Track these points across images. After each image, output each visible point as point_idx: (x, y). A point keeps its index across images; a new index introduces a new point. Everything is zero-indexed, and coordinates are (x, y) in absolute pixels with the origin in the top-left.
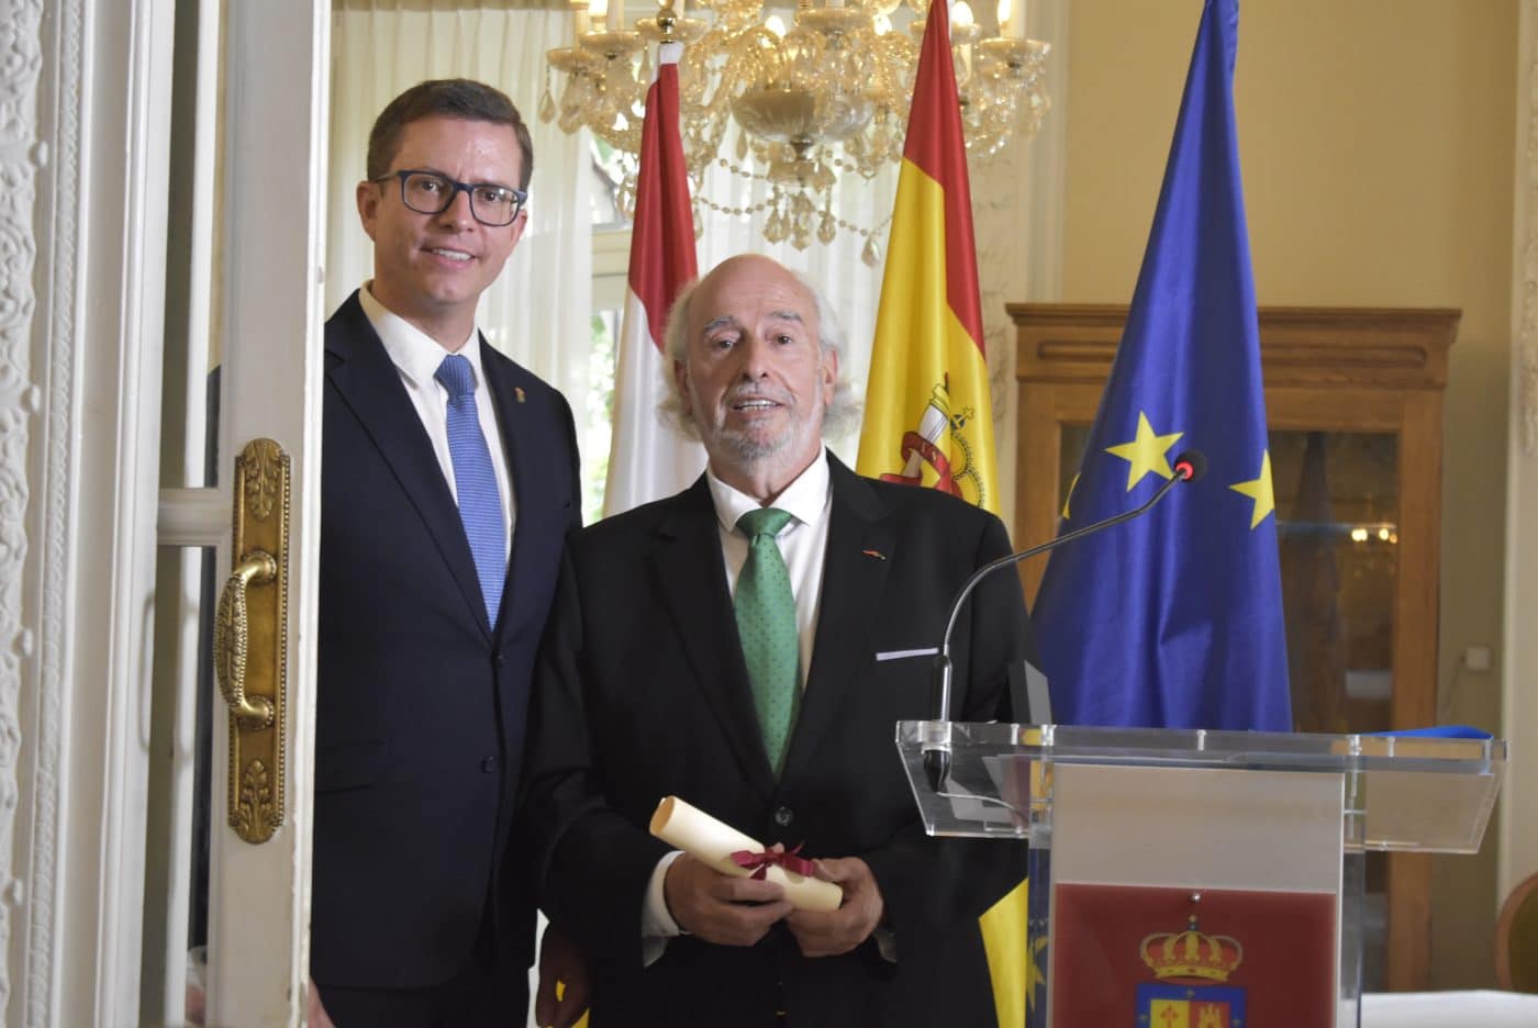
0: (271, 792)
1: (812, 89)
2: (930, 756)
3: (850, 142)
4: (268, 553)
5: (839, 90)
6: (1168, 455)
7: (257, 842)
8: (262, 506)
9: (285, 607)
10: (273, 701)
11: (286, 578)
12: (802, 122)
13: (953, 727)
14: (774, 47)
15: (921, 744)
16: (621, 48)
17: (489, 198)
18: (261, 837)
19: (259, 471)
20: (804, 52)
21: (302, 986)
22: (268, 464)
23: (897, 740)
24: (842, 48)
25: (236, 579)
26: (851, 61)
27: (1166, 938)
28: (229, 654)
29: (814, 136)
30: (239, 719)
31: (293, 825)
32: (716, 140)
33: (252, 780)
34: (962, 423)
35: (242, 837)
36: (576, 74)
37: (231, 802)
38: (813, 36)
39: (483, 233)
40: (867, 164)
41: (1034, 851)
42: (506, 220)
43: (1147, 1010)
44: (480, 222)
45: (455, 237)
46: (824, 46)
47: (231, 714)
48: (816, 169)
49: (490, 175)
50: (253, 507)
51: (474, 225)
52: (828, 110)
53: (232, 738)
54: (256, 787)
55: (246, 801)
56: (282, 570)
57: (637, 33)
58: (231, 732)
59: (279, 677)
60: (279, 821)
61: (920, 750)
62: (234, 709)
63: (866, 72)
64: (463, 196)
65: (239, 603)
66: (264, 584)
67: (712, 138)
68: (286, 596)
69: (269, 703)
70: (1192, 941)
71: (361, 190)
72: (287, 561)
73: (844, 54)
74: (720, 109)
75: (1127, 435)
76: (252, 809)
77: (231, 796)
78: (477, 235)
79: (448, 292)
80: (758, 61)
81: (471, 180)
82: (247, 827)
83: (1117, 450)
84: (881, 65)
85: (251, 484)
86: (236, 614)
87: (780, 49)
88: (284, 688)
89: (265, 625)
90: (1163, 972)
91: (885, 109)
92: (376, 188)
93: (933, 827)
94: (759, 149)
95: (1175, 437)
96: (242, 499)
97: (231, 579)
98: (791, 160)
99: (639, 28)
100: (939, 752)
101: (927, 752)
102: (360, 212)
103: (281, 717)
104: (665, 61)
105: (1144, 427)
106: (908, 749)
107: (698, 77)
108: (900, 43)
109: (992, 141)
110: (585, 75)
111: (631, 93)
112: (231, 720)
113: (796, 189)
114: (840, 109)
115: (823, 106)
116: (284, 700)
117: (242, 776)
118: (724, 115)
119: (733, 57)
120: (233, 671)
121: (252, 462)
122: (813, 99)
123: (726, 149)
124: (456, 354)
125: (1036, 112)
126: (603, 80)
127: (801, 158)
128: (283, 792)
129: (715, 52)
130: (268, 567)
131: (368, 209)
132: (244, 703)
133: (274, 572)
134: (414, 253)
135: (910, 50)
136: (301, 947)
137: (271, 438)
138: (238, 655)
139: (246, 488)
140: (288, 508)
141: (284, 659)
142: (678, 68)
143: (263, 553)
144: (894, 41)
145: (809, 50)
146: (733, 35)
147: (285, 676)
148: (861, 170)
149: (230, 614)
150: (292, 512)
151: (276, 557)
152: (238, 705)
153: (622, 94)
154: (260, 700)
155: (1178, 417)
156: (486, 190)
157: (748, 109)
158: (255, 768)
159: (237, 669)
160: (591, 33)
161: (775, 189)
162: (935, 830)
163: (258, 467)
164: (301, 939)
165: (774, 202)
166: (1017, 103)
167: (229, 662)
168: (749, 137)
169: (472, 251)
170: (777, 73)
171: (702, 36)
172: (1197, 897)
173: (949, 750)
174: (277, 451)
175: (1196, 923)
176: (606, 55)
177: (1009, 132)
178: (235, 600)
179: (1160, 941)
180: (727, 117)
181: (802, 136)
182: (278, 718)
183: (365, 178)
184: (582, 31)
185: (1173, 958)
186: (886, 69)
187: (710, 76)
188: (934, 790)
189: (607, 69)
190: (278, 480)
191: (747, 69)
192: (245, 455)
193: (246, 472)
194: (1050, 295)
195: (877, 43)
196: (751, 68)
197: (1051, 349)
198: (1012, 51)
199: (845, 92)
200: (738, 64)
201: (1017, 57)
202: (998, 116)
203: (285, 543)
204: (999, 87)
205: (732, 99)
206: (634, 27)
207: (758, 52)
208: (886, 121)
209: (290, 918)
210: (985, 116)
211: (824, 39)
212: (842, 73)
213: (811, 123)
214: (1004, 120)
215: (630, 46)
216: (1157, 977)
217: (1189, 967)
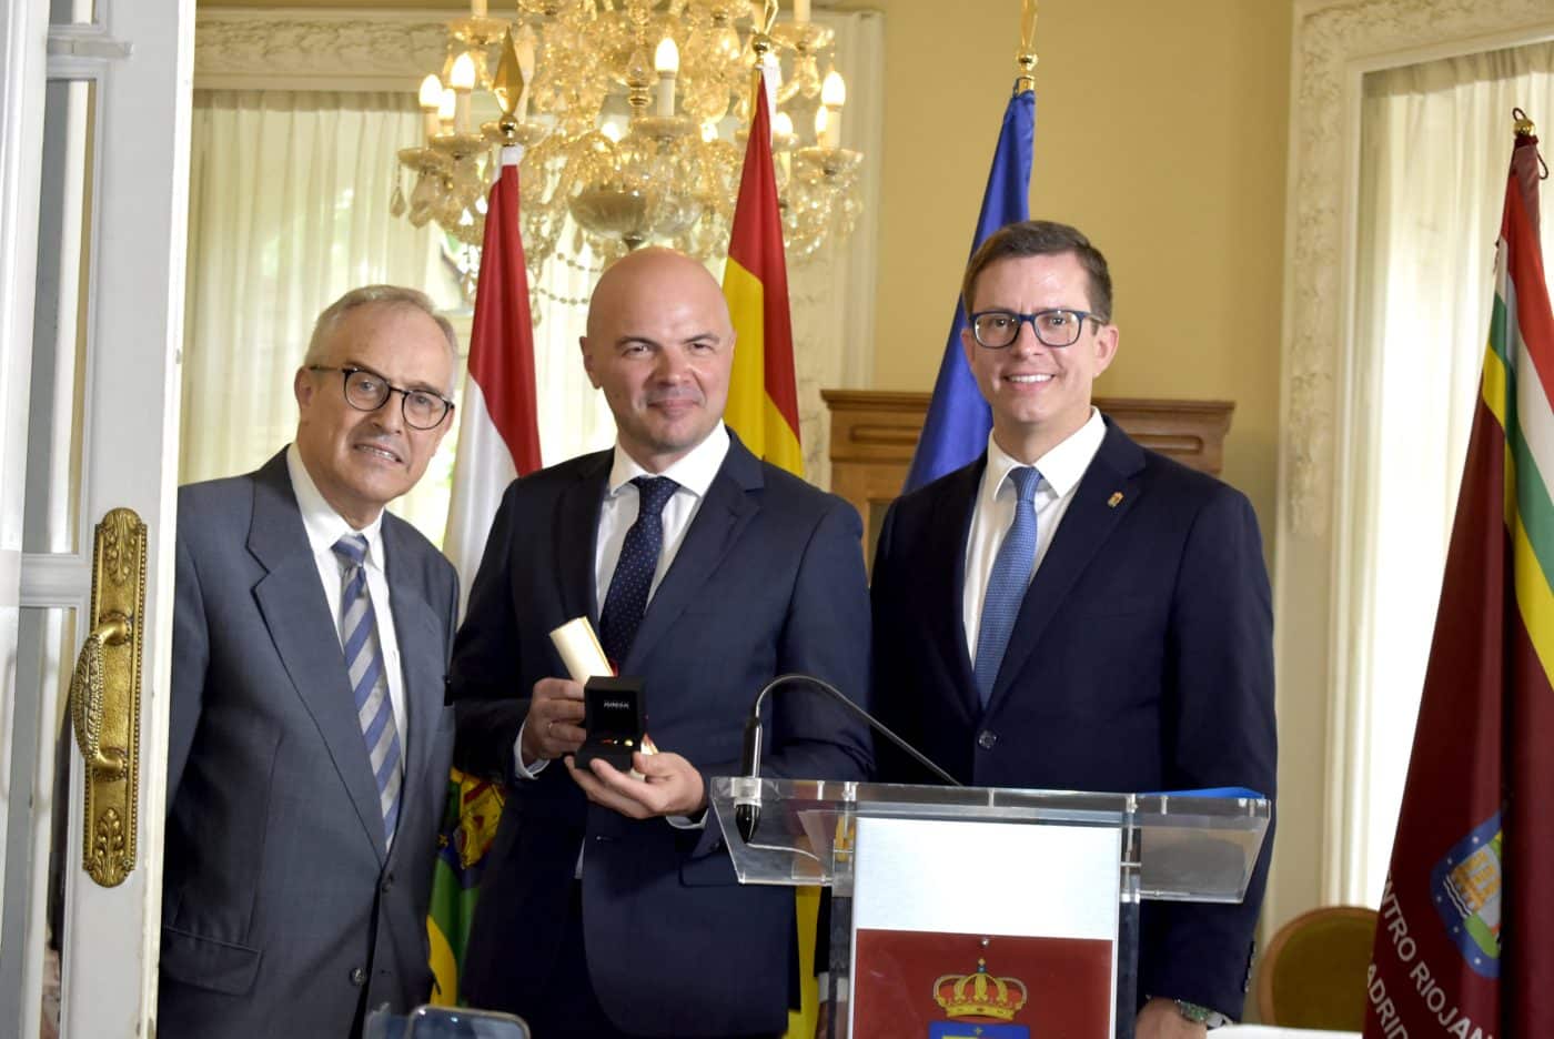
0: (124, 839)
2: (742, 809)
3: (679, 239)
4: (125, 615)
5: (669, 192)
7: (110, 886)
8: (119, 571)
9: (140, 666)
10: (127, 755)
11: (141, 638)
12: (634, 221)
13: (764, 786)
14: (609, 151)
15: (733, 799)
16: (467, 150)
18: (114, 881)
19: (116, 539)
20: (637, 156)
21: (150, 1021)
22: (125, 531)
24: (672, 153)
25: (94, 639)
26: (680, 168)
27: (956, 980)
28: (86, 709)
29: (646, 234)
30: (95, 770)
31: (145, 870)
32: (555, 236)
33: (106, 828)
35: (96, 881)
36: (426, 172)
37: (86, 849)
38: (644, 142)
41: (836, 898)
46: (655, 151)
47: (88, 767)
50: (110, 572)
52: (658, 210)
53: (87, 788)
54: (109, 834)
56: (137, 631)
57: (482, 136)
58: (87, 782)
59: (133, 732)
60: (132, 866)
61: (732, 805)
62: (91, 761)
63: (693, 176)
65: (96, 662)
66: (120, 643)
67: (551, 233)
68: (140, 654)
69: (123, 758)
70: (981, 983)
72: (142, 623)
73: (674, 159)
74: (559, 207)
76: (106, 855)
77: (86, 843)
80: (594, 164)
82: (100, 872)
84: (707, 168)
85: (109, 551)
86: (93, 672)
87: (614, 153)
88: (139, 743)
89: (121, 682)
90: (953, 1011)
91: (710, 210)
93: (745, 875)
94: (594, 245)
96: (102, 564)
97: (89, 640)
99: (484, 131)
100: (750, 806)
101: (738, 806)
103: (135, 769)
104: (506, 162)
106: (722, 803)
107: (538, 176)
108: (726, 150)
109: (809, 241)
110: (434, 173)
111: (476, 191)
112: (87, 771)
114: (669, 209)
115: (653, 208)
116: (138, 756)
117: (97, 825)
118: (562, 213)
119: (571, 159)
120: (89, 725)
121: (112, 530)
122: (644, 200)
123: (564, 243)
125: (849, 216)
126: (451, 179)
128: (135, 838)
129: (555, 155)
130: (124, 628)
132: (99, 756)
133: (130, 633)
135: (735, 157)
136: (151, 984)
137: (128, 507)
138: (95, 710)
139: (106, 554)
140: (145, 574)
141: (139, 714)
142: (520, 170)
143: (119, 616)
144: (719, 148)
145: (641, 155)
146: (571, 139)
147: (138, 731)
149: (88, 672)
150: (149, 577)
151: (132, 619)
152: (93, 757)
153: (468, 191)
154: (115, 755)
157: (584, 207)
158: (109, 818)
159: (94, 724)
160: (439, 135)
162: (747, 878)
163: (116, 535)
164: (150, 977)
166: (832, 207)
167: (86, 717)
168: (585, 233)
170: (611, 176)
171: (542, 140)
173: (759, 804)
174: (135, 520)
175: (985, 966)
176: (452, 155)
177: (824, 233)
178: (93, 659)
179: (952, 983)
180: (564, 215)
181: (633, 233)
182: (132, 770)
184: (432, 133)
185: (963, 998)
186: (712, 174)
187: (549, 177)
188: (746, 840)
189: (454, 168)
190: (135, 546)
191: (583, 170)
192: (104, 523)
193: (105, 539)
194: (861, 383)
195: (704, 149)
196: (587, 170)
197: (859, 432)
198: (828, 159)
199: (674, 193)
200: (576, 166)
201: (832, 165)
202: (815, 218)
203: (140, 606)
204: (816, 192)
205: (570, 198)
206: (479, 130)
207: (594, 156)
208: (712, 221)
209: (141, 957)
210: (802, 218)
211: (655, 145)
212: (672, 176)
213: (643, 223)
214: (820, 222)
215: (475, 147)
216: (949, 1015)
217: (979, 1007)
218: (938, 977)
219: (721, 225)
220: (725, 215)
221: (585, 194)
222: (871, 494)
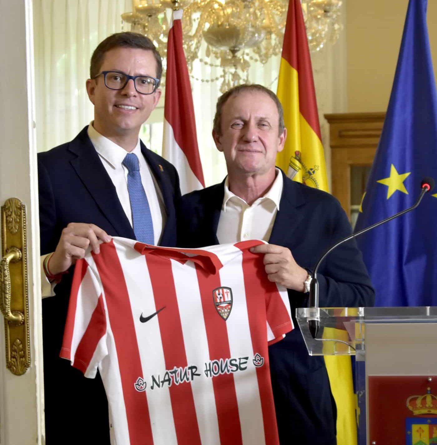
0: (25, 352)
1: (239, 26)
2: (311, 323)
3: (256, 48)
4: (17, 248)
5: (250, 26)
6: (404, 183)
7: (20, 375)
8: (14, 227)
9: (26, 272)
10: (23, 313)
11: (26, 259)
12: (234, 41)
13: (320, 310)
14: (221, 8)
15: (306, 318)
16: (154, 12)
17: (143, 82)
18: (21, 372)
19: (11, 212)
20: (234, 9)
21: (42, 436)
22: (15, 209)
23: (296, 317)
24: (251, 7)
25: (4, 260)
26: (255, 14)
27: (417, 398)
28: (3, 294)
29: (240, 46)
30: (9, 322)
31: (35, 367)
32: (197, 50)
33: (16, 348)
34: (314, 172)
35: (13, 373)
36: (135, 24)
37: (7, 358)
38: (238, 3)
39: (141, 98)
40: (263, 57)
41: (357, 362)
42: (151, 91)
43: (410, 429)
44: (139, 93)
45: (128, 99)
46: (243, 7)
47: (5, 319)
48: (242, 61)
49: (142, 72)
50: (10, 228)
51: (137, 94)
52: (246, 35)
53: (6, 330)
54: (18, 351)
55: (14, 357)
56: (24, 255)
57: (160, 5)
58: (6, 327)
59: (25, 302)
60: (28, 365)
61: (306, 320)
62: (6, 318)
63: (262, 18)
64: (131, 82)
65: (6, 271)
66: (17, 262)
67: (195, 49)
68: (26, 267)
69: (21, 314)
70: (429, 399)
71: (88, 83)
72: (26, 251)
73: (252, 10)
74: (198, 36)
75: (386, 174)
76: (17, 360)
77: (7, 355)
78: (138, 99)
79: (127, 124)
80: (214, 14)
81: (134, 74)
82: (15, 368)
83: (381, 182)
84: (268, 14)
85: (8, 218)
86: (5, 276)
87: (223, 9)
88: (28, 307)
89: (18, 280)
90: (416, 412)
91: (270, 33)
92: (94, 81)
93: (311, 352)
94: (216, 53)
95: (407, 175)
96: (5, 225)
97: (2, 261)
98: (230, 57)
99: (161, 3)
100: (315, 321)
101: (309, 321)
102: (88, 93)
103: (27, 320)
104: (175, 18)
105: (393, 171)
106: (301, 320)
107: (188, 22)
108: (276, 4)
109: (318, 45)
110: (139, 24)
111: (159, 31)
112: (5, 322)
113: (233, 70)
114: (251, 34)
115: (244, 34)
116: (28, 312)
117: (12, 346)
118: (200, 39)
119: (203, 13)
120: (5, 301)
121: (9, 209)
122: (239, 31)
123: (201, 53)
124: (131, 153)
125: (337, 32)
126: (146, 26)
127: (234, 57)
128: (30, 352)
129: (195, 11)
130: (18, 254)
131: (91, 91)
132: (11, 315)
133: (21, 256)
134: (111, 108)
135: (281, 7)
136: (41, 419)
137: (16, 197)
138: (7, 294)
139: (7, 220)
140: (25, 228)
141: (27, 294)
142: (181, 21)
143: (15, 248)
144: (273, 3)
145: (237, 9)
146: (203, 4)
147: (28, 302)
148: (261, 61)
149: (3, 276)
150: (27, 229)
151: (21, 250)
152: (8, 316)
153: (156, 32)
154: (18, 313)
155: (408, 166)
156: (142, 79)
157: (210, 36)
158: (17, 343)
159: (7, 300)
160: (140, 6)
161: (224, 71)
162: (313, 353)
163: (11, 211)
164: (41, 417)
165: (224, 76)
166: (329, 28)
167: (3, 297)
168: (211, 47)
169: (136, 105)
170: (222, 20)
171: (189, 5)
172: (430, 380)
173: (319, 320)
174: (19, 203)
175: (431, 391)
176: (147, 15)
177: (325, 41)
178: (5, 270)
179: (415, 399)
180: (201, 40)
181: (234, 47)
182: (26, 320)
183: (89, 78)
184: (135, 5)
185: (421, 406)
186: (271, 16)
187: (193, 22)
188: (314, 337)
189: (148, 22)
190: (20, 216)
191: (209, 18)
192: (5, 206)
193: (6, 213)
194: (342, 110)
195: (266, 4)
196: (211, 17)
197: (344, 133)
198: (326, 5)
199: (253, 26)
200: (206, 17)
201: (328, 8)
202: (320, 34)
203: (25, 243)
204: (320, 22)
205: (203, 32)
206: (158, 2)
207: (214, 11)
208: (270, 38)
209: (36, 407)
210: (313, 35)
211: (243, 4)
212: (252, 19)
213: (239, 41)
214: (323, 36)
215: (158, 11)
216: (414, 414)
217: (428, 410)
218: (409, 396)
219: (275, 40)
220: (277, 35)
221: (209, 30)
222: (350, 162)
